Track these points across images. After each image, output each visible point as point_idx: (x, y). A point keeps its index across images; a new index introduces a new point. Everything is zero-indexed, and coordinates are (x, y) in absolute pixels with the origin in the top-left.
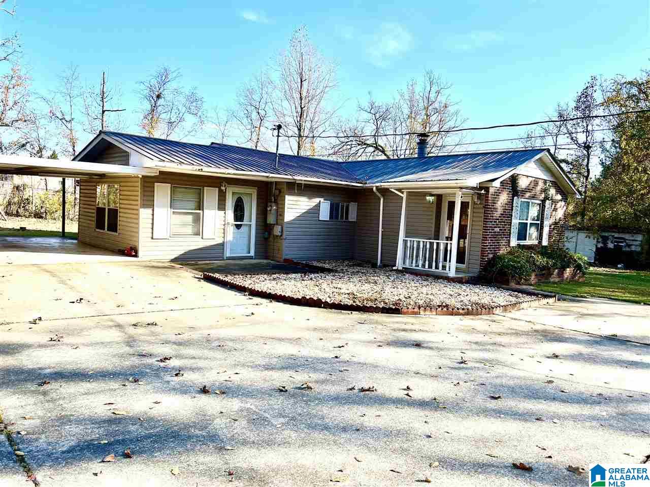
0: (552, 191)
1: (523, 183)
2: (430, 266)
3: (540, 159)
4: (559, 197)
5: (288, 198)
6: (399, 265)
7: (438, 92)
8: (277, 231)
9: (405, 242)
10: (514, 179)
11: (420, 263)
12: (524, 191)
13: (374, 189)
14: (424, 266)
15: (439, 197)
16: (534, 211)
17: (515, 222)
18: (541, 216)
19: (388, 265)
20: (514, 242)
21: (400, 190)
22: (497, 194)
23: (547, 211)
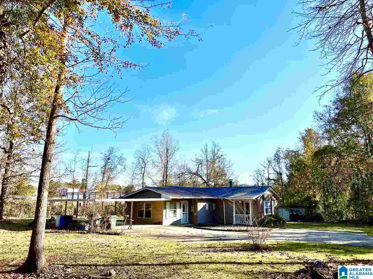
0: (273, 197)
1: (266, 196)
2: (242, 223)
3: (269, 189)
4: (275, 199)
5: (199, 204)
6: (234, 223)
7: (218, 150)
8: (195, 214)
9: (236, 216)
10: (263, 196)
11: (239, 222)
12: (266, 198)
13: (222, 199)
14: (240, 223)
15: (243, 202)
16: (269, 204)
17: (265, 208)
18: (271, 206)
19: (230, 223)
20: (265, 214)
21: (233, 200)
22: (260, 200)
23: (273, 204)
